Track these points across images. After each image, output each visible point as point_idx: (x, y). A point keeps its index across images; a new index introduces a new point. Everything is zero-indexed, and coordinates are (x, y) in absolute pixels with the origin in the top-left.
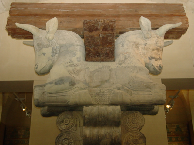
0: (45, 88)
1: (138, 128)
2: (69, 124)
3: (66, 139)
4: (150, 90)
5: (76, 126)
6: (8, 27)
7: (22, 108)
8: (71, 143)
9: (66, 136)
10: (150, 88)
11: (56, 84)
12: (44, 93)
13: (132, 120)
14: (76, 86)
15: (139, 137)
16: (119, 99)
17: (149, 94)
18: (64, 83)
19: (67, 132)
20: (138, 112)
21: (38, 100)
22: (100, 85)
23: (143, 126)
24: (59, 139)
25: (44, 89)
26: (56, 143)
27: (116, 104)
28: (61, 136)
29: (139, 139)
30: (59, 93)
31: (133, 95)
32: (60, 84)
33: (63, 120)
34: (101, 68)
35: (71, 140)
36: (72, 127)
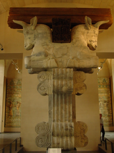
0: (30, 58)
1: (82, 81)
2: (44, 78)
3: (43, 86)
4: (90, 60)
5: (48, 79)
6: (9, 22)
7: (16, 68)
8: (46, 89)
9: (43, 85)
10: (90, 58)
11: (37, 56)
12: (30, 61)
13: (79, 76)
14: (48, 57)
15: (83, 86)
16: (72, 65)
17: (89, 62)
18: (41, 56)
19: (43, 82)
20: (83, 72)
21: (27, 65)
22: (62, 57)
23: (85, 80)
24: (39, 87)
25: (30, 59)
26: (37, 88)
27: (70, 68)
28: (40, 85)
29: (83, 87)
30: (39, 61)
31: (80, 62)
32: (39, 56)
33: (41, 76)
34: (62, 47)
35: (46, 87)
36: (46, 80)
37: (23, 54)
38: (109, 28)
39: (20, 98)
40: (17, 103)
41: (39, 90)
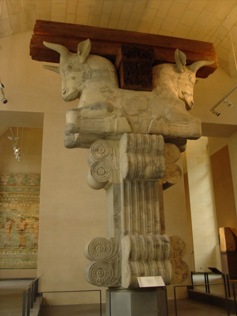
0: (80, 112)
1: (174, 160)
2: (104, 152)
3: (102, 168)
4: (187, 123)
5: (112, 155)
8: (108, 172)
9: (102, 165)
10: (187, 121)
11: (92, 109)
12: (79, 117)
13: (168, 153)
14: (113, 113)
15: (175, 170)
16: (158, 129)
17: (187, 127)
18: (101, 109)
19: (102, 160)
20: (174, 145)
21: (73, 124)
22: (138, 114)
23: (178, 159)
24: (94, 168)
25: (79, 114)
26: (91, 171)
28: (96, 165)
29: (175, 172)
30: (96, 118)
31: (171, 127)
32: (96, 109)
33: (98, 148)
34: (138, 97)
35: (107, 170)
36: (107, 156)
37: (45, 114)
38: (209, 77)
39: (12, 210)
40: (7, 221)
41: (95, 174)
